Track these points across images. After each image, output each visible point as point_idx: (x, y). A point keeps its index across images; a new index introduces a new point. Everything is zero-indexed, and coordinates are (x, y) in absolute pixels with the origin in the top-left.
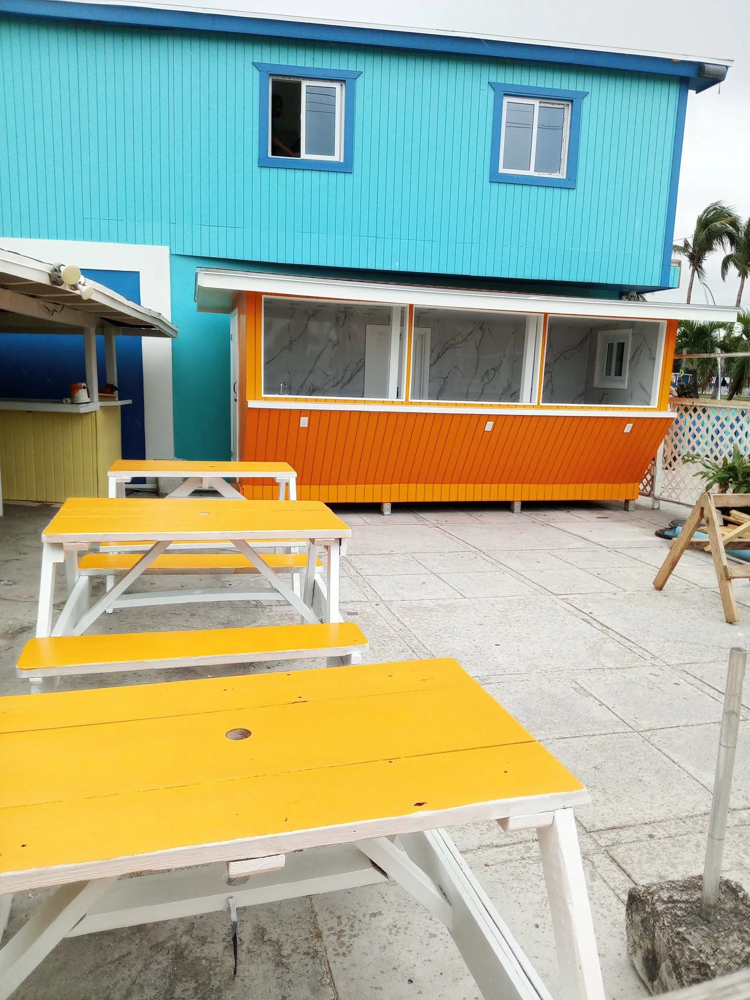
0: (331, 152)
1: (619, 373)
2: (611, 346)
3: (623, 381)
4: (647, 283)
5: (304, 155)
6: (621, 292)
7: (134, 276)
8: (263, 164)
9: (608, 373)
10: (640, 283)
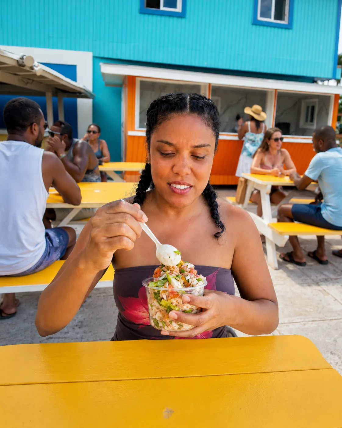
0: (175, 7)
1: (312, 120)
2: (308, 107)
3: (313, 125)
4: (326, 76)
5: (162, 8)
6: (313, 80)
7: (74, 68)
8: (141, 12)
9: (307, 121)
10: (322, 76)
